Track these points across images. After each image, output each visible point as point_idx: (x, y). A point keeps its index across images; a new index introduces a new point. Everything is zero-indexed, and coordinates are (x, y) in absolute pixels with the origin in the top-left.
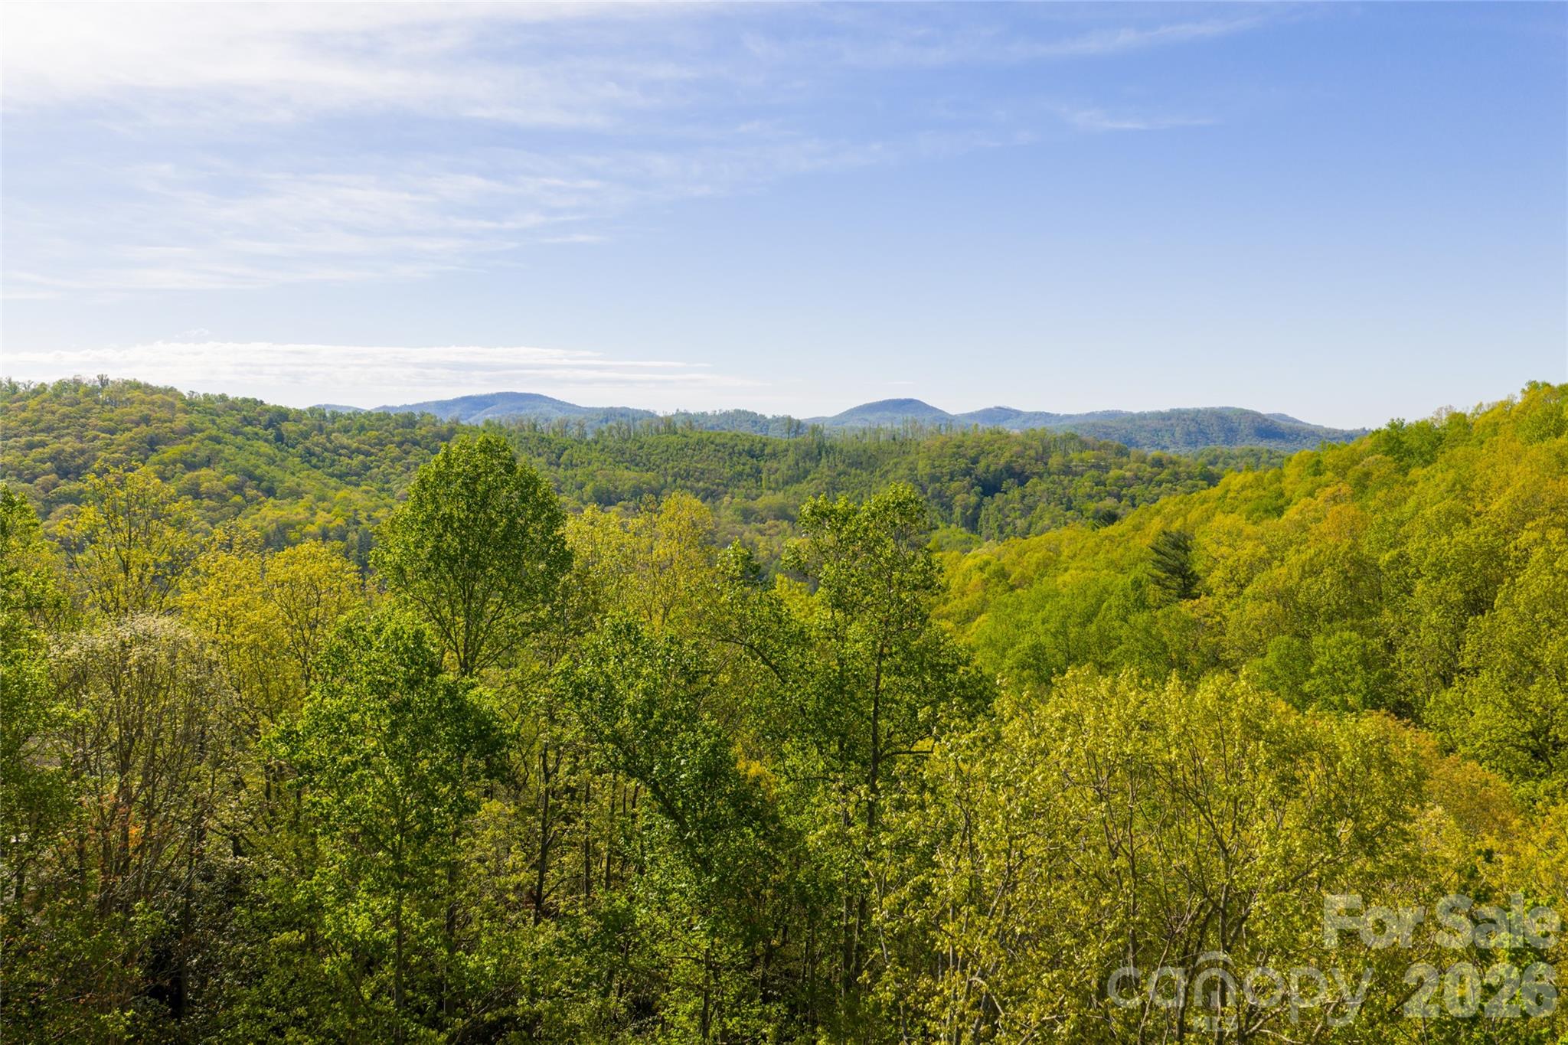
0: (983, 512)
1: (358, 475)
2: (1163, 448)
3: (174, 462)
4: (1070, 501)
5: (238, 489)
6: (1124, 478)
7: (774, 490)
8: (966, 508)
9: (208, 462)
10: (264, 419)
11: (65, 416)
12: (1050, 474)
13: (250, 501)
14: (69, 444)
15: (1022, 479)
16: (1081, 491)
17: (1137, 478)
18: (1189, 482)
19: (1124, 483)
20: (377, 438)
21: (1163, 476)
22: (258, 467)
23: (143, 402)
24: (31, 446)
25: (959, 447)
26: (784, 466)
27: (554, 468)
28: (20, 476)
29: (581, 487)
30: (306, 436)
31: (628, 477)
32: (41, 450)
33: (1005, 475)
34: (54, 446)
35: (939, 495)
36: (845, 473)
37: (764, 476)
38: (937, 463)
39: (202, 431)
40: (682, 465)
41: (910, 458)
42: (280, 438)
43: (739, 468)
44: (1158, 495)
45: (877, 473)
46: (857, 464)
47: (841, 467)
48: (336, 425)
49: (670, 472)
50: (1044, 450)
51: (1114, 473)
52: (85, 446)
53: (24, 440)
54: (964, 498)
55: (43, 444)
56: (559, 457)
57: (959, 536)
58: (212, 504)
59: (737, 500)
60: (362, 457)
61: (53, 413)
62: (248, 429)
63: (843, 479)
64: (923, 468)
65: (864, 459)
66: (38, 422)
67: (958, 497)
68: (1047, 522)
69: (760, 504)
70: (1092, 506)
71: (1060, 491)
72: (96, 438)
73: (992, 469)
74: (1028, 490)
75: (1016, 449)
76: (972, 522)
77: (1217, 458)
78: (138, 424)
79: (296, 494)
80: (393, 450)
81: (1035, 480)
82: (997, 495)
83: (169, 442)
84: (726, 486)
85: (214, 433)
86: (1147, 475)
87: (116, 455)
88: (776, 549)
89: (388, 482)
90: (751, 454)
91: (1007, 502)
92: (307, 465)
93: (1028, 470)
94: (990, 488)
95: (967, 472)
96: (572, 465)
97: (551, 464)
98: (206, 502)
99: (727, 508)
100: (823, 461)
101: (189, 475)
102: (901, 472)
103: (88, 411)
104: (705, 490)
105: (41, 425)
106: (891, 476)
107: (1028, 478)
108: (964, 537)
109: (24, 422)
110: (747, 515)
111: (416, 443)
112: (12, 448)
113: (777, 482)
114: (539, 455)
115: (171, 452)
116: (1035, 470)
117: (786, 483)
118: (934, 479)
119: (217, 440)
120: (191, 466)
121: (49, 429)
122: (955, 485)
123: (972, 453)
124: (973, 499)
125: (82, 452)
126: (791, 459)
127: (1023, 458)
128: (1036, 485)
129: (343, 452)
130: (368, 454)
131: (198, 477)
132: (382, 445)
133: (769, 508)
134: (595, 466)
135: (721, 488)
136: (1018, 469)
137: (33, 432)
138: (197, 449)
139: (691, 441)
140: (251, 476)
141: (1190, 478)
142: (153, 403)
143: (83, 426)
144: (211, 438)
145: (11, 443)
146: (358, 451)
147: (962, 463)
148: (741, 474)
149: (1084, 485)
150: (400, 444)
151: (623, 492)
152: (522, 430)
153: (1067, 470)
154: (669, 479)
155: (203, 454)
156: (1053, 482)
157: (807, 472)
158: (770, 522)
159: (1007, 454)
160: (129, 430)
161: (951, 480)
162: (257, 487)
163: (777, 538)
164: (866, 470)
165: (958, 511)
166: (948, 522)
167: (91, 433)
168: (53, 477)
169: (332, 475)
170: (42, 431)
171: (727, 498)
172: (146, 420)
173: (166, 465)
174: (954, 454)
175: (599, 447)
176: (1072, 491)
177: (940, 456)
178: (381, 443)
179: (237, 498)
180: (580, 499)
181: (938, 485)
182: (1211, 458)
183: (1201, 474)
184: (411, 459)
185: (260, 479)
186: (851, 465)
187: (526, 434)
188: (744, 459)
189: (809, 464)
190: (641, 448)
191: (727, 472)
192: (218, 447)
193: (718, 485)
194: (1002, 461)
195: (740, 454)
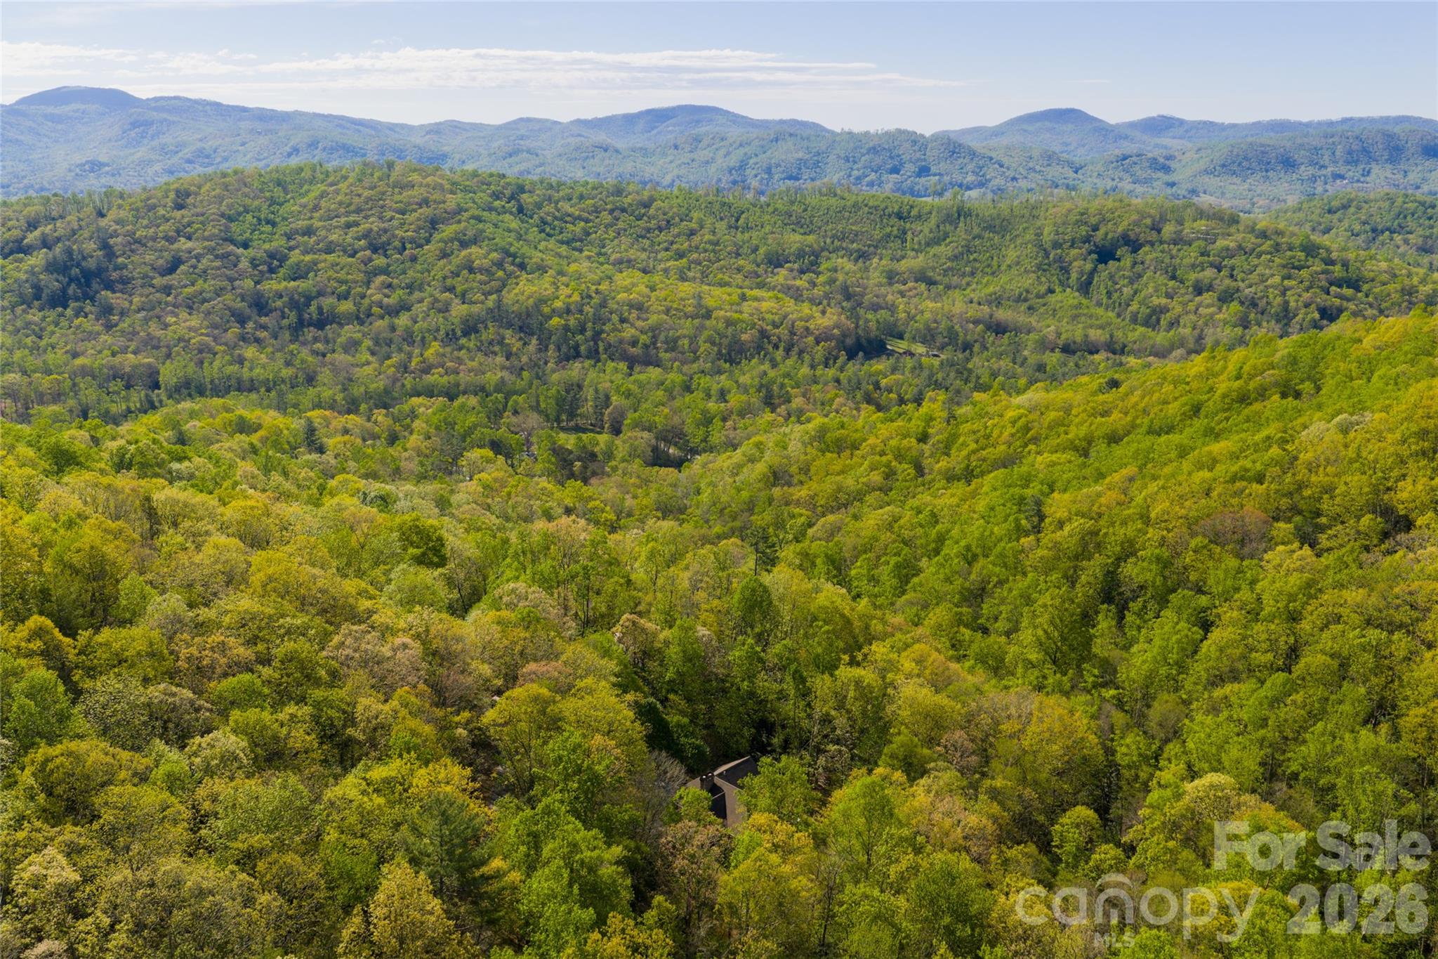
0: (1096, 279)
1: (581, 240)
2: (1322, 167)
3: (452, 240)
4: (1175, 269)
5: (500, 265)
6: (1228, 249)
7: (917, 251)
8: (1082, 273)
9: (475, 241)
10: (508, 192)
11: (369, 199)
12: (1161, 243)
13: (509, 275)
14: (374, 224)
15: (1135, 246)
16: (1186, 261)
17: (1240, 247)
18: (1289, 253)
19: (1229, 253)
20: (594, 206)
21: (1264, 248)
22: (511, 244)
23: (421, 185)
24: (348, 226)
25: (1082, 214)
26: (925, 230)
27: (733, 231)
28: (345, 251)
29: (755, 250)
30: (539, 206)
31: (794, 240)
32: (355, 229)
33: (1122, 242)
34: (365, 226)
35: (1060, 259)
36: (979, 237)
37: (909, 238)
38: (1061, 230)
39: (466, 210)
40: (840, 227)
41: (1039, 223)
42: (521, 210)
43: (888, 230)
44: (1256, 266)
45: (1008, 237)
46: (991, 228)
47: (976, 231)
48: (561, 193)
49: (829, 234)
50: (1161, 218)
51: (1221, 243)
52: (386, 225)
53: (343, 220)
54: (1080, 264)
55: (357, 224)
56: (737, 221)
57: (1071, 301)
58: (483, 278)
59: (884, 262)
60: (582, 224)
61: (359, 196)
62: (497, 203)
63: (977, 242)
64: (1048, 236)
65: (997, 222)
66: (350, 204)
67: (1075, 264)
68: (1151, 290)
69: (903, 265)
70: (1193, 276)
71: (1167, 260)
72: (392, 219)
73: (1109, 237)
74: (1139, 258)
75: (1135, 217)
76: (1085, 287)
77: (1351, 201)
78: (420, 205)
79: (542, 269)
80: (606, 217)
81: (1147, 248)
82: (1111, 262)
83: (445, 221)
84: (876, 247)
85: (476, 213)
86: (1250, 246)
87: (409, 234)
88: (913, 311)
89: (604, 247)
90: (900, 216)
91: (1119, 269)
92: (543, 235)
93: (1142, 237)
94: (1105, 255)
95: (1087, 240)
96: (748, 228)
97: (730, 227)
98: (479, 277)
99: (876, 268)
100: (961, 224)
101: (464, 253)
102: (1028, 237)
103: (384, 193)
104: (858, 251)
105: (352, 208)
106: (1019, 241)
107: (1141, 246)
108: (1076, 302)
109: (340, 203)
110: (891, 277)
111: (623, 210)
112: (336, 227)
113: (920, 243)
114: (722, 219)
115: (448, 230)
116: (1149, 239)
117: (928, 244)
118: (1056, 245)
119: (479, 219)
120: (464, 244)
121: (358, 211)
122: (1074, 252)
123: (1093, 220)
124: (1089, 266)
125: (385, 231)
126: (933, 221)
127: (1139, 226)
128: (1146, 254)
129: (568, 219)
130: (587, 221)
131: (470, 254)
132: (596, 212)
133: (911, 271)
134: (767, 228)
135: (872, 249)
136: (1132, 236)
137: (348, 213)
138: (466, 228)
139: (848, 204)
140: (507, 253)
141: (1290, 250)
142: (428, 185)
143: (382, 207)
144: (473, 217)
145: (334, 222)
146: (580, 218)
147: (1083, 230)
148: (889, 235)
149: (1190, 255)
150: (611, 212)
151: (790, 254)
152: (707, 195)
153: (1178, 240)
154: (828, 241)
155: (470, 233)
156: (1162, 252)
157: (946, 236)
158: (910, 284)
159: (1126, 223)
160: (415, 211)
161: (1072, 246)
162: (513, 264)
163: (915, 300)
164: (998, 233)
165: (1074, 276)
166: (1064, 284)
167: (389, 214)
168: (368, 253)
169: (562, 242)
170: (354, 212)
171: (876, 260)
172: (425, 202)
173: (446, 243)
174: (1077, 221)
175: (771, 209)
176: (1178, 261)
177: (1064, 224)
178: (597, 211)
179: (500, 273)
180: (755, 262)
181: (1059, 251)
182: (1345, 201)
183: (1301, 245)
184: (621, 225)
185: (514, 256)
186: (985, 229)
187: (711, 198)
188: (894, 220)
189: (948, 228)
190: (805, 210)
191: (877, 234)
192: (481, 226)
193: (869, 246)
194: (1120, 229)
195: (890, 216)
